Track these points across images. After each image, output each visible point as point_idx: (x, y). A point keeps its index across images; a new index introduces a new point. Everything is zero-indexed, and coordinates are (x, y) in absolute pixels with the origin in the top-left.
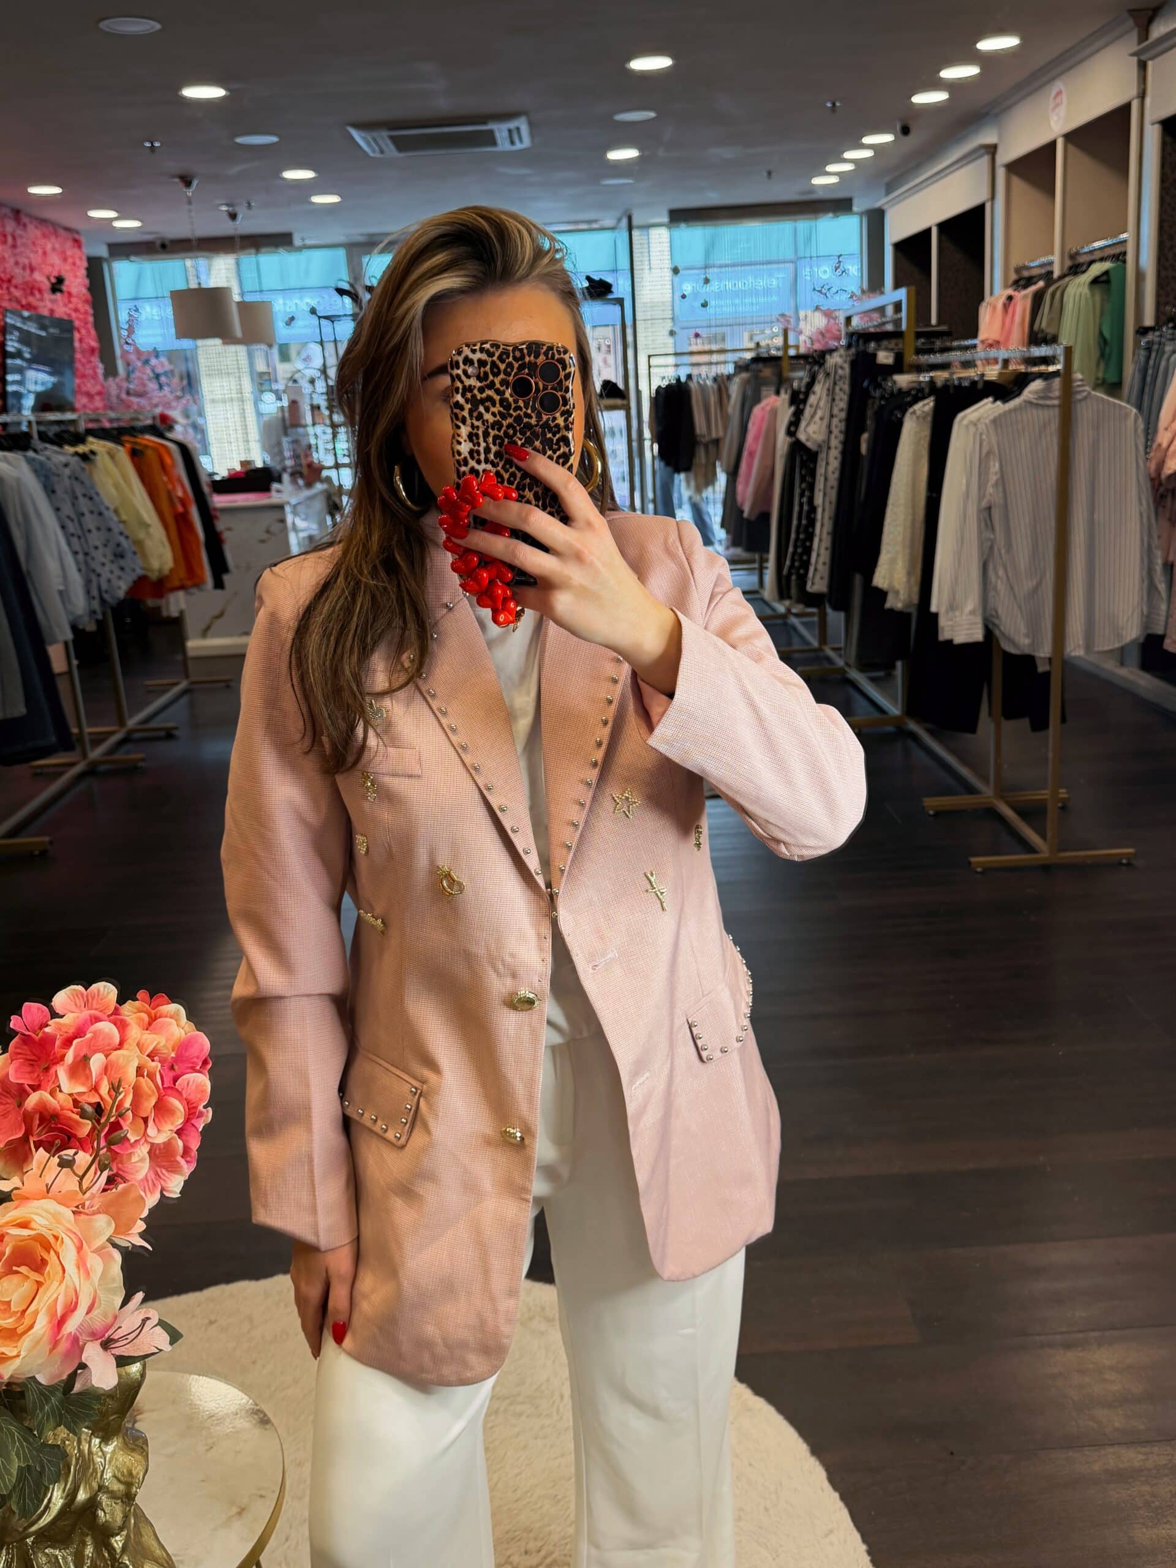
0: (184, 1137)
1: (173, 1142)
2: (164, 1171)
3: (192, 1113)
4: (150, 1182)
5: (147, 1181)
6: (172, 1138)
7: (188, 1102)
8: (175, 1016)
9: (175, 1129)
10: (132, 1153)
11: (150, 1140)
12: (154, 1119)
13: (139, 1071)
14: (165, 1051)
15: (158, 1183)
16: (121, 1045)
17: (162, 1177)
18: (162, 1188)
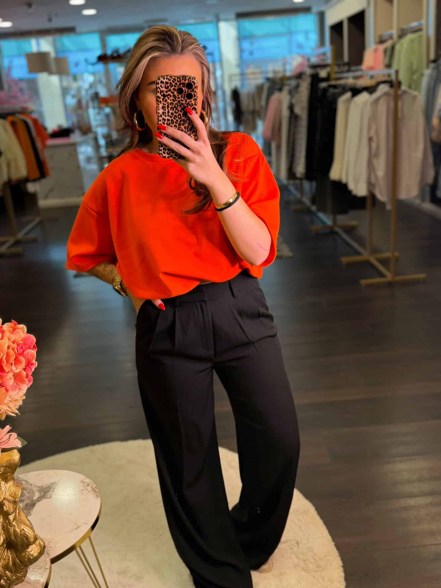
0: (26, 371)
1: (22, 372)
2: (20, 383)
3: (29, 364)
4: (15, 386)
5: (13, 386)
6: (21, 371)
7: (28, 360)
8: (22, 329)
9: (23, 368)
10: (7, 375)
11: (13, 371)
12: (14, 364)
13: (9, 347)
14: (18, 341)
15: (17, 387)
16: (2, 339)
17: (19, 385)
18: (19, 389)
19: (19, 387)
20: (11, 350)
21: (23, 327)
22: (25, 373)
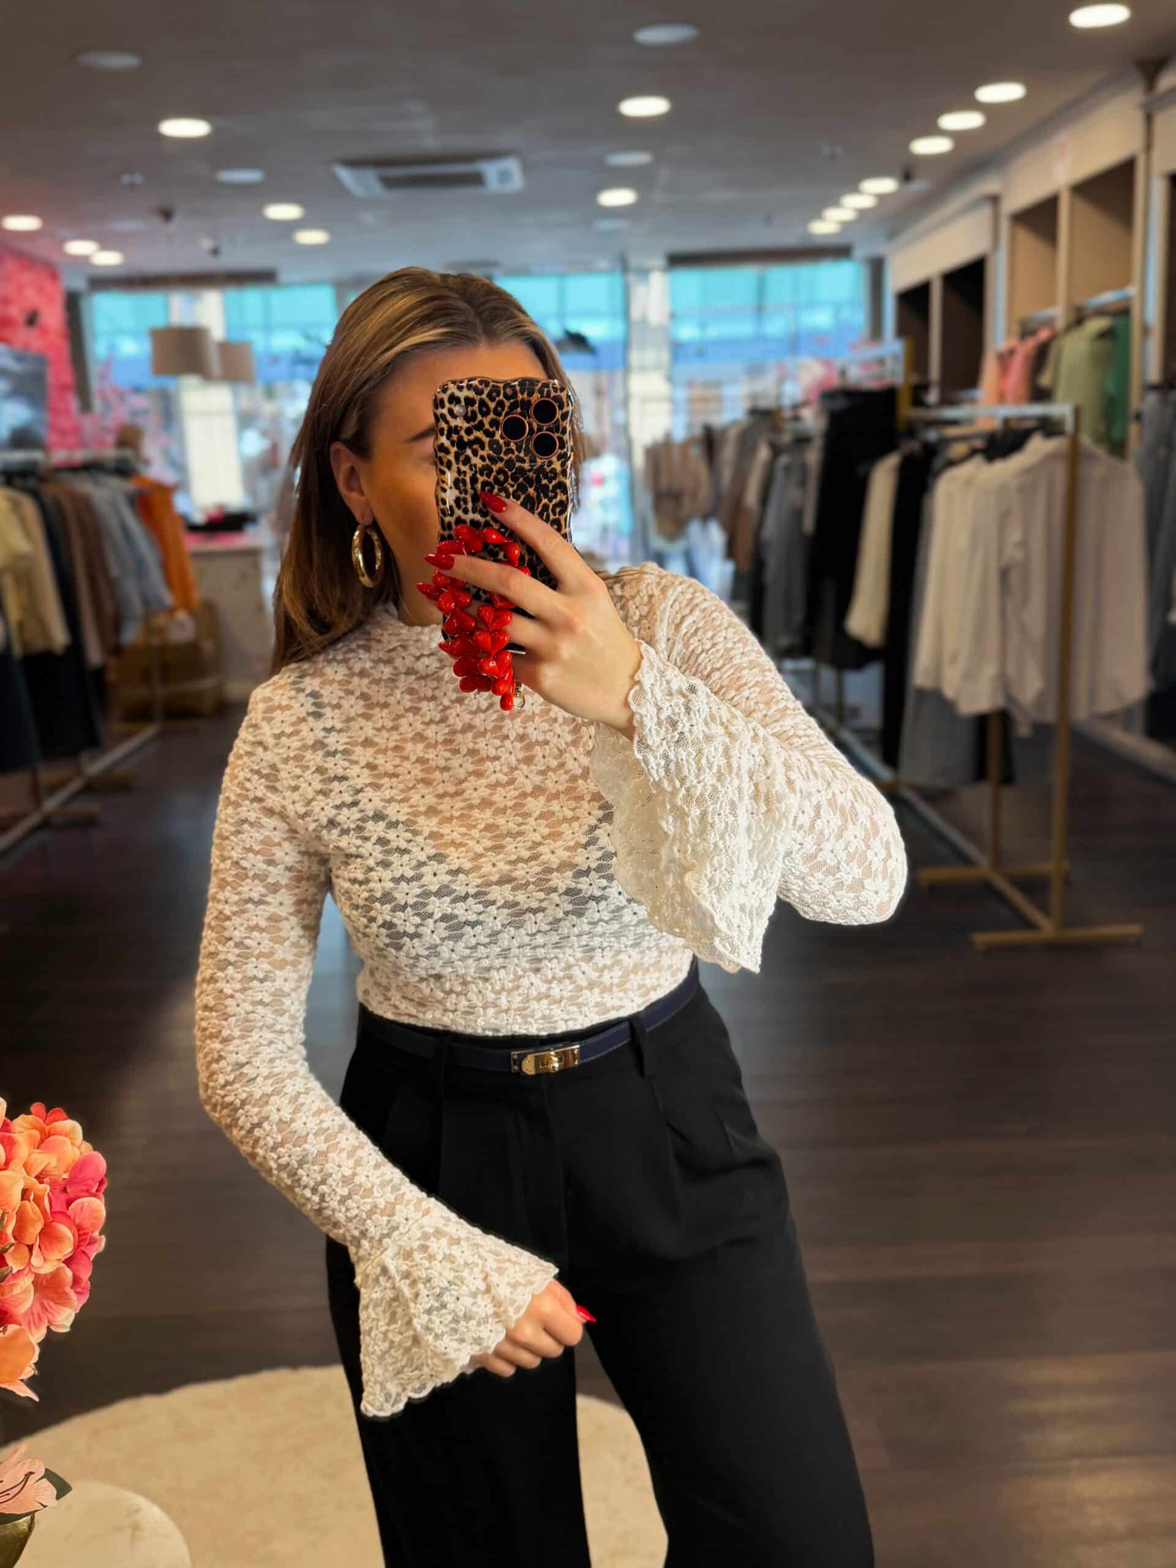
0: (74, 1266)
1: (61, 1272)
2: (52, 1304)
3: (83, 1240)
4: (35, 1315)
6: (60, 1268)
7: (80, 1230)
8: (69, 1133)
9: (63, 1259)
10: (13, 1284)
11: (33, 1270)
12: (39, 1247)
13: (25, 1194)
14: (56, 1173)
15: (43, 1316)
16: (7, 1165)
17: (49, 1309)
18: (49, 1322)
19: (50, 1316)
20: (35, 1205)
21: (74, 1128)
22: (69, 1273)
